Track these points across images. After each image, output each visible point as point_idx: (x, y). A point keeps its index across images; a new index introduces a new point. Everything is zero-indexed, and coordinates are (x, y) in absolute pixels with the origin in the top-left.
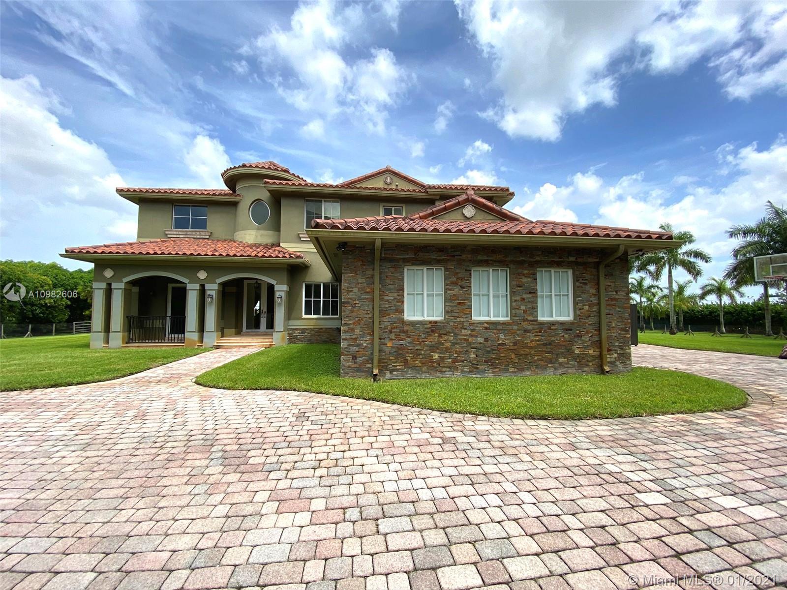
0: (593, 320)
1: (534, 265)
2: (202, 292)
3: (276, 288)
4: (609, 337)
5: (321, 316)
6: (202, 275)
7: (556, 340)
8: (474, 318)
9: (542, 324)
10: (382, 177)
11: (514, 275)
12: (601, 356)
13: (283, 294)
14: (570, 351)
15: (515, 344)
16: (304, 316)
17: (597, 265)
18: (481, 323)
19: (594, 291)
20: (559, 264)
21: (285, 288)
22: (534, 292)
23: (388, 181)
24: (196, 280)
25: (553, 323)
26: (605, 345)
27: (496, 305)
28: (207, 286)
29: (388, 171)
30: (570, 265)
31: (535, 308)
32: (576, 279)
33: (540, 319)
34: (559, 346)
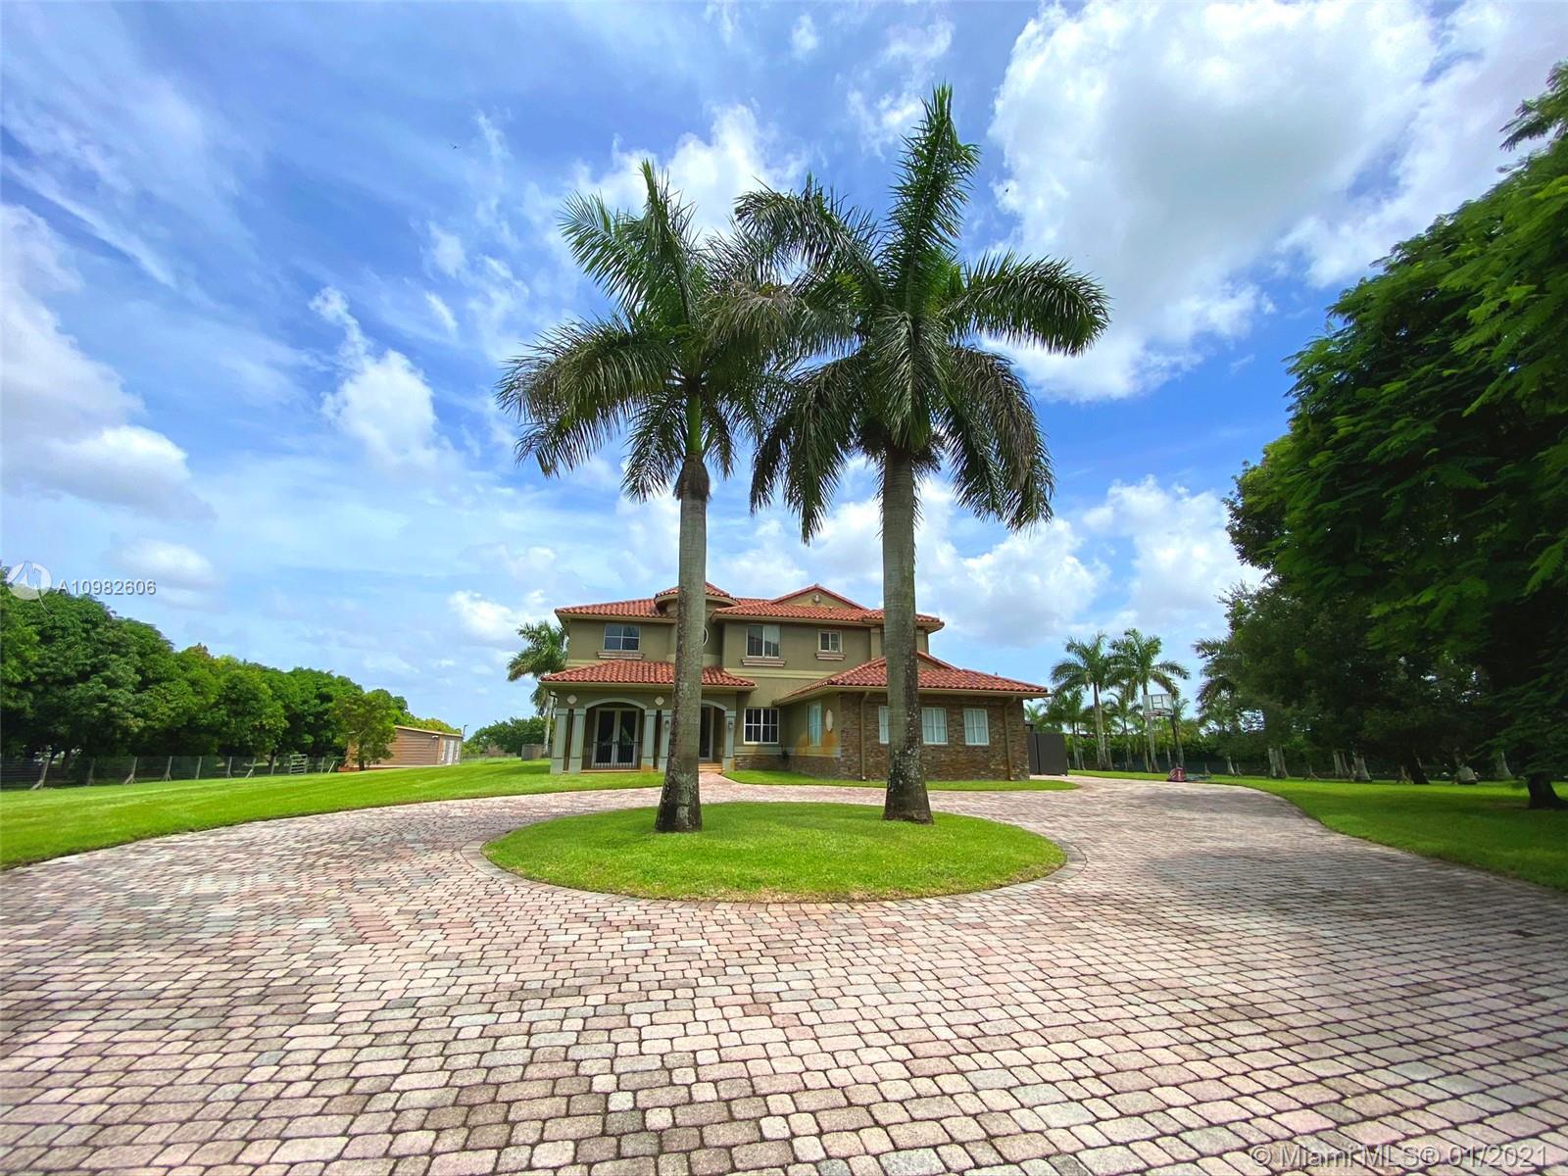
0: (1002, 745)
1: (961, 706)
2: (659, 718)
3: (727, 714)
4: (1013, 758)
5: (762, 742)
6: (660, 701)
7: (979, 759)
8: (925, 742)
9: (969, 747)
10: (812, 595)
11: (949, 713)
12: (1008, 770)
13: (733, 720)
14: (988, 767)
15: (952, 760)
16: (745, 743)
17: (1002, 707)
18: (929, 746)
19: (1001, 725)
20: (978, 706)
21: (734, 713)
22: (962, 725)
23: (817, 599)
24: (653, 706)
25: (976, 747)
26: (1011, 764)
27: (939, 733)
28: (664, 713)
29: (817, 590)
30: (985, 707)
31: (963, 736)
32: (989, 717)
33: (967, 744)
34: (981, 763)
